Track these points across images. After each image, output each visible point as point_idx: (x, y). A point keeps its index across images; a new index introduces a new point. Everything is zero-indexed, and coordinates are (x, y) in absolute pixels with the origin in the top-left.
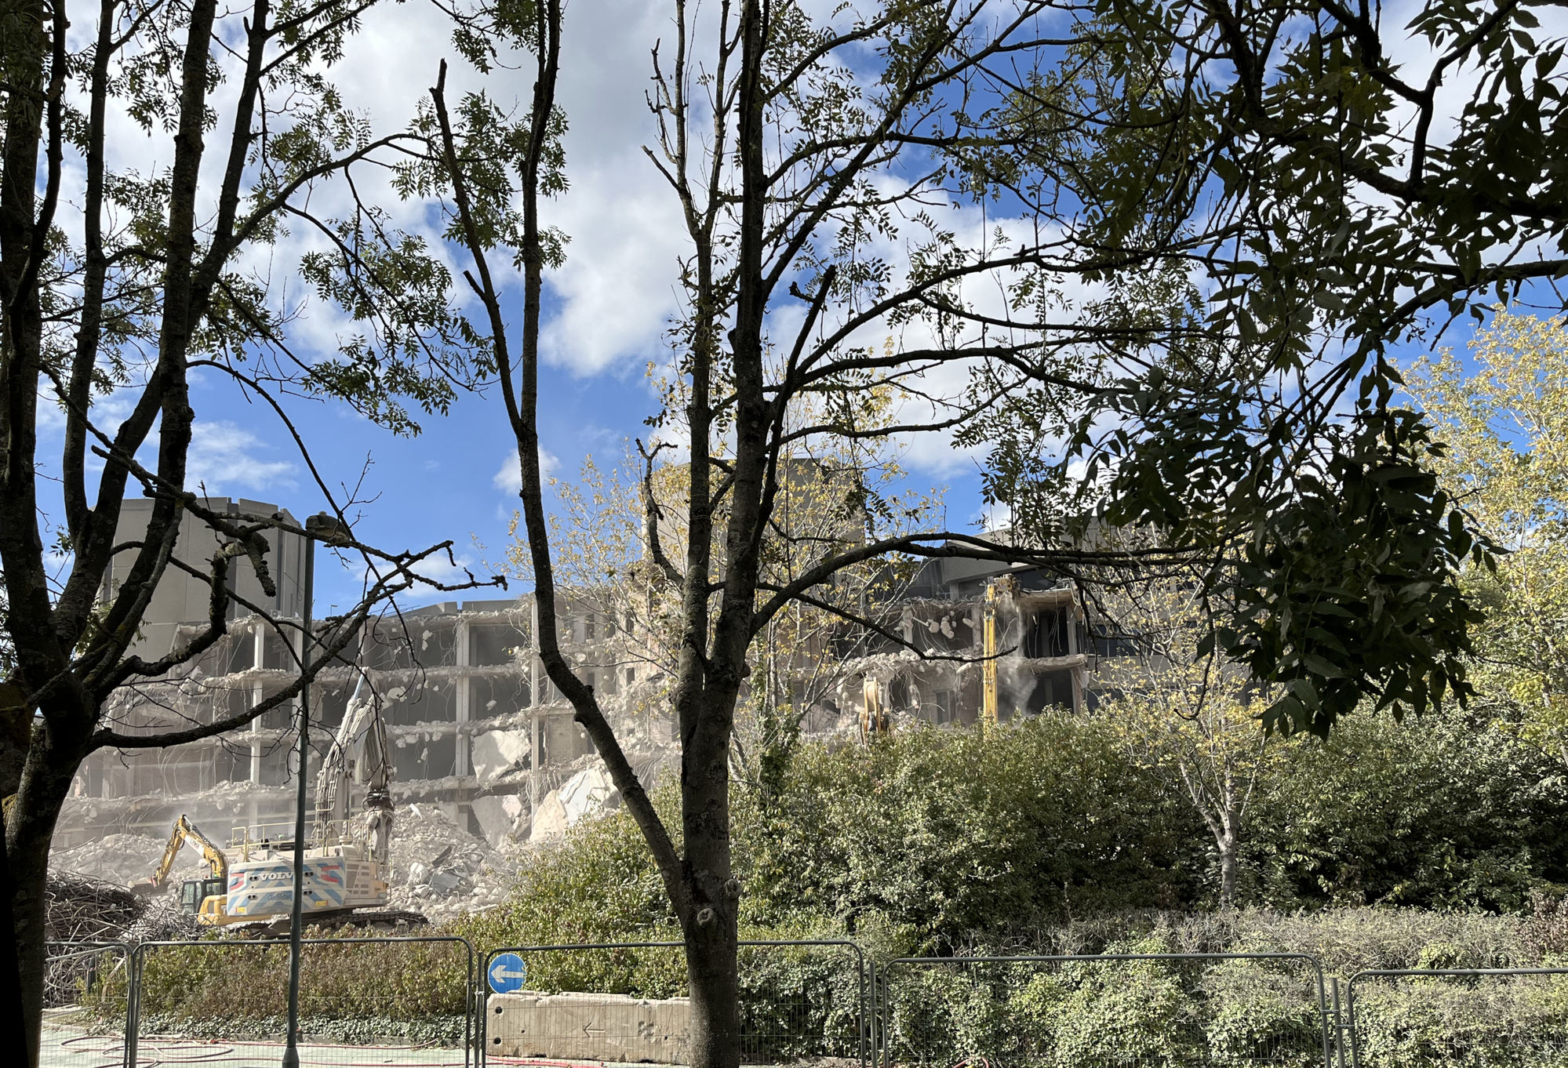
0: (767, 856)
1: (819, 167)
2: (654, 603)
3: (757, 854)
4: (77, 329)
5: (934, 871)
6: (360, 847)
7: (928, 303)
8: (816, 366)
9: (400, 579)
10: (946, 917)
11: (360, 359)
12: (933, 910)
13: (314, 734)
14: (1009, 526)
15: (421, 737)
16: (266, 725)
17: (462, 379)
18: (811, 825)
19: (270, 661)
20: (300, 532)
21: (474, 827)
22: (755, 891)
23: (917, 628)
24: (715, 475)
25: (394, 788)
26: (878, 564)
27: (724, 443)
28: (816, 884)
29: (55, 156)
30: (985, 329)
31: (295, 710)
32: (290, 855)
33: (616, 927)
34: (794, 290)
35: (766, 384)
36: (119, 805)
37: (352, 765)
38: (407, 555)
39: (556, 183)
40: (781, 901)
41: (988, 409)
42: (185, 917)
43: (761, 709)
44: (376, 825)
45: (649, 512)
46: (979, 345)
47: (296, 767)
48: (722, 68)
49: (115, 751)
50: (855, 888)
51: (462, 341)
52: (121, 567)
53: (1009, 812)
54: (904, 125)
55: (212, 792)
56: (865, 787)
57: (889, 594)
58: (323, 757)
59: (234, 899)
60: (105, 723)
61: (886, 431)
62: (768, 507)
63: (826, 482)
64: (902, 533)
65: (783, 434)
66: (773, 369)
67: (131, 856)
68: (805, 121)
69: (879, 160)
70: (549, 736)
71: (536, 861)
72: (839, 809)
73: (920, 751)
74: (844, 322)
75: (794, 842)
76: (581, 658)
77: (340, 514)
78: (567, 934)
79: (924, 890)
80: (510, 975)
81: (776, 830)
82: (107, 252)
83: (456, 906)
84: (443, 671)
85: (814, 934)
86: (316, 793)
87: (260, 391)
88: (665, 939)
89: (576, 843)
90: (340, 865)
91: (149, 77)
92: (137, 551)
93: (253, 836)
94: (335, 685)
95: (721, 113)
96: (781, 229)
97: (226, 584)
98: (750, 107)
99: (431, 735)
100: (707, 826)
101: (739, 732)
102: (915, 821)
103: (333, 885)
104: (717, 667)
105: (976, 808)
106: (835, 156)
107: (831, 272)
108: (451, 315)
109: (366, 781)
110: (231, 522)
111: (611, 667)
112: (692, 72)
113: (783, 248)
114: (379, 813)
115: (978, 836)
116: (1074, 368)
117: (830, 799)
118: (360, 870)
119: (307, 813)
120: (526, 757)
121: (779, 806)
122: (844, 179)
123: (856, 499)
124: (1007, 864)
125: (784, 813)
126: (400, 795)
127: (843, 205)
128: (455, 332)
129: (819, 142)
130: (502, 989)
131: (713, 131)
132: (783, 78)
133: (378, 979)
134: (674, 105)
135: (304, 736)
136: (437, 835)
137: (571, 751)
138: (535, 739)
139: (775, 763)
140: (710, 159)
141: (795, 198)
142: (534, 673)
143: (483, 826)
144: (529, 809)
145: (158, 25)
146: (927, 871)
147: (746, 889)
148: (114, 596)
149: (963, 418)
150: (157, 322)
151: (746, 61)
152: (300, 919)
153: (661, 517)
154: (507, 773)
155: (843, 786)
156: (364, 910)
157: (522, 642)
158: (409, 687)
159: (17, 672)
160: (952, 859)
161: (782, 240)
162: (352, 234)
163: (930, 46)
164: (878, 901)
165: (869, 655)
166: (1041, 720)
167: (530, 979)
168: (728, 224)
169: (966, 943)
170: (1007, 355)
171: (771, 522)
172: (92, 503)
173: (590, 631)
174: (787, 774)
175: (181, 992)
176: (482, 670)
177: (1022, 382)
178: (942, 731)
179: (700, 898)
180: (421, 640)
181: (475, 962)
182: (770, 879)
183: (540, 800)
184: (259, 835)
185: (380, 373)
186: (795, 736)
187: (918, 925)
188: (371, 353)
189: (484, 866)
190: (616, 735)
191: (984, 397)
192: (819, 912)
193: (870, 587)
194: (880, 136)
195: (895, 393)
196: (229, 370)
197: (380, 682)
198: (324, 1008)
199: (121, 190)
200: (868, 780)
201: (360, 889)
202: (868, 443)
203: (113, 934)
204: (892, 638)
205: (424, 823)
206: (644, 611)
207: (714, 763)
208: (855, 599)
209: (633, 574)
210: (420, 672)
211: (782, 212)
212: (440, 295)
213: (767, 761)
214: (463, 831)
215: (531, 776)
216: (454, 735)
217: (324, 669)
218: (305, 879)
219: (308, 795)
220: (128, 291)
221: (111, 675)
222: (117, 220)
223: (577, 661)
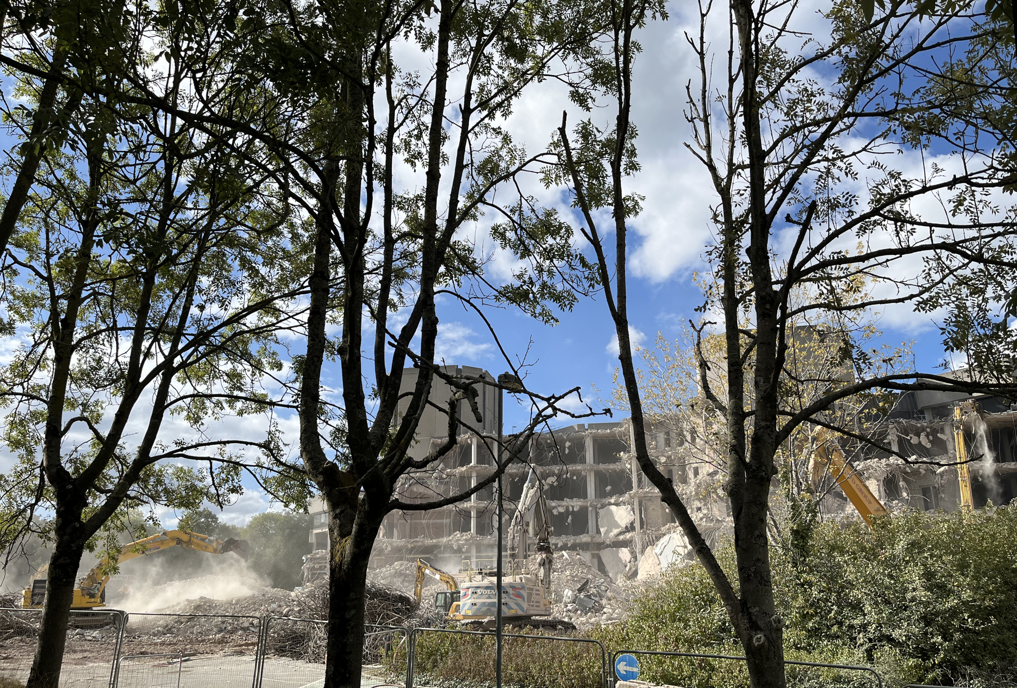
0: (801, 600)
1: (799, 141)
2: (708, 424)
3: (794, 598)
4: (381, 278)
5: (932, 620)
6: (534, 577)
7: (885, 218)
8: (808, 265)
9: (549, 411)
10: (945, 656)
11: (524, 282)
12: (935, 649)
13: (507, 505)
14: (967, 366)
15: (567, 508)
16: (479, 498)
17: (580, 289)
18: (832, 579)
19: (480, 460)
20: (495, 385)
21: (602, 568)
22: (795, 625)
23: (901, 442)
24: (743, 340)
25: (553, 540)
26: (865, 396)
27: (748, 319)
28: (840, 624)
29: (370, 189)
30: (932, 232)
31: (495, 490)
32: (495, 579)
33: (698, 642)
34: (788, 218)
35: (774, 280)
36: (402, 544)
37: (528, 525)
38: (553, 397)
39: (633, 167)
40: (814, 633)
41: (941, 285)
42: (438, 614)
43: (787, 496)
44: (542, 564)
45: (701, 366)
46: (929, 242)
47: (496, 525)
48: (731, 90)
49: (400, 512)
50: (872, 628)
51: (580, 268)
52: (403, 406)
53: (990, 579)
54: (857, 107)
55: (451, 538)
56: (872, 555)
57: (877, 417)
58: (511, 519)
59: (464, 605)
60: (395, 496)
61: (863, 305)
62: (781, 359)
63: (822, 341)
64: (882, 374)
65: (789, 311)
66: (778, 270)
67: (409, 575)
68: (787, 114)
69: (842, 130)
70: (645, 510)
71: (642, 593)
72: (853, 570)
73: (912, 530)
74: (826, 235)
75: (820, 591)
76: (663, 459)
77: (516, 373)
78: (664, 644)
79: (926, 633)
80: (629, 669)
81: (806, 582)
82: (394, 236)
83: (593, 620)
84: (579, 467)
85: (842, 660)
86: (508, 542)
87: (472, 305)
88: (732, 654)
89: (668, 583)
90: (523, 588)
91: (414, 141)
92: (411, 397)
93: (474, 566)
94: (517, 475)
95: (732, 117)
96: (777, 181)
97: (456, 415)
98: (750, 111)
99: (573, 507)
100: (755, 577)
101: (774, 512)
102: (914, 581)
103: (519, 600)
104: (754, 468)
105: (963, 575)
106: (810, 132)
107: (813, 206)
108: (573, 252)
109: (536, 535)
110: (458, 380)
111: (683, 467)
112: (712, 95)
113: (779, 193)
114: (544, 556)
115: (966, 595)
116: (1006, 252)
117: (845, 562)
118: (534, 592)
119: (503, 553)
120: (632, 524)
121: (807, 565)
122: (819, 144)
123: (846, 353)
124: (992, 618)
125: (811, 571)
126: (556, 545)
127: (819, 161)
128: (576, 263)
129: (798, 125)
130: (625, 678)
131: (728, 128)
132: (771, 90)
133: (547, 664)
134: (702, 116)
135: (500, 505)
136: (580, 572)
137: (660, 521)
138: (637, 512)
139: (802, 535)
140: (727, 145)
141: (784, 161)
142: (634, 469)
143: (608, 568)
144: (636, 558)
145: (416, 114)
146: (927, 620)
147: (787, 623)
148: (400, 421)
149: (921, 293)
150: (419, 270)
151: (746, 84)
152: (502, 620)
153: (709, 369)
154: (621, 533)
155: (854, 553)
156: (537, 618)
157: (626, 449)
158: (559, 476)
159: (352, 466)
160: (946, 611)
161: (778, 189)
162: (517, 214)
163: (871, 56)
164: (890, 639)
165: (866, 459)
166: (1010, 509)
167: (642, 673)
168: (741, 183)
169: (964, 676)
170: (952, 247)
171: (785, 370)
172: (388, 372)
173: (668, 443)
174: (810, 543)
175: (436, 661)
176: (602, 467)
177: (966, 265)
178: (927, 516)
179: (754, 626)
180: (565, 447)
181: (607, 658)
182: (805, 617)
183: (643, 552)
184: (477, 565)
185: (535, 290)
186: (814, 516)
187: (924, 660)
188: (530, 278)
189: (609, 594)
190: (689, 512)
191: (937, 277)
192: (844, 644)
193: (861, 412)
194: (841, 116)
195: (868, 279)
196: (457, 295)
197: (542, 473)
198: (516, 679)
199: (399, 203)
200: (874, 549)
201: (535, 604)
202: (850, 314)
203: (399, 622)
204: (882, 448)
205: (572, 564)
206: (702, 430)
207: (757, 533)
208: (851, 421)
209: (692, 406)
210: (565, 468)
211: (776, 171)
212: (566, 242)
213: (795, 533)
214: (595, 570)
215: (636, 536)
216: (587, 508)
217: (510, 465)
218: (503, 595)
219: (503, 543)
220: (405, 255)
221: (399, 468)
222: (399, 218)
223: (661, 462)
